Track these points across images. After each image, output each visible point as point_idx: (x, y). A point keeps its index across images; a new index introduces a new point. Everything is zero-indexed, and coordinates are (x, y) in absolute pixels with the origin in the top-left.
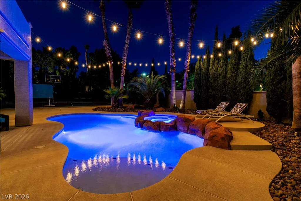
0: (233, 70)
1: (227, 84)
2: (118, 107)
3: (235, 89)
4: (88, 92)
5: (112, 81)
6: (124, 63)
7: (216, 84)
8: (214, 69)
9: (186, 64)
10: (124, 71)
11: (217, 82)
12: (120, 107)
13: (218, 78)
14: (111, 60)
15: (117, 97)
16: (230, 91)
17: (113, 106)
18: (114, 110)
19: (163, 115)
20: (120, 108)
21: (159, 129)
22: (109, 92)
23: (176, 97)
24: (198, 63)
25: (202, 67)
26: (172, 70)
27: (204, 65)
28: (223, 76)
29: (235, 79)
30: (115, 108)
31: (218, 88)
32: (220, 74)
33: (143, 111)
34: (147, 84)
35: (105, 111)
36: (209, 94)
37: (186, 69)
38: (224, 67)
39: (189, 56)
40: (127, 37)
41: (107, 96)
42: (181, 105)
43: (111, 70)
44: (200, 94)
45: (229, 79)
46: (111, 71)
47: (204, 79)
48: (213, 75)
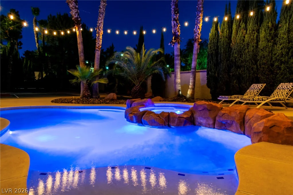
0: (268, 37)
1: (259, 58)
2: (91, 97)
3: (272, 65)
4: (38, 79)
5: (81, 57)
6: (99, 30)
7: (242, 59)
8: (239, 37)
9: (196, 31)
10: (100, 42)
11: (244, 55)
13: (245, 49)
14: (79, 25)
15: (90, 81)
16: (263, 68)
17: (84, 96)
18: (86, 102)
19: (166, 105)
20: (95, 98)
21: (167, 123)
22: (77, 74)
23: (181, 81)
24: (213, 30)
25: (220, 35)
26: (174, 40)
27: (223, 32)
28: (253, 46)
29: (272, 50)
30: (88, 98)
31: (245, 64)
32: (248, 44)
33: (134, 101)
34: (135, 62)
35: (72, 103)
36: (231, 74)
37: (197, 38)
38: (255, 33)
39: (201, 18)
41: (74, 81)
42: (189, 92)
43: (79, 40)
44: (216, 75)
45: (262, 51)
46: (80, 42)
47: (224, 53)
48: (237, 46)
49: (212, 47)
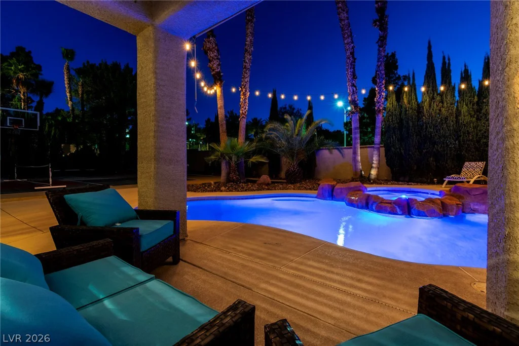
0: (472, 113)
8: (433, 109)
9: (379, 101)
11: (441, 130)
12: (242, 181)
16: (468, 145)
23: (362, 158)
29: (476, 126)
37: (381, 108)
38: (453, 107)
40: (248, 39)
41: (214, 159)
42: (374, 172)
45: (465, 126)
47: (412, 127)
48: (432, 120)
49: (394, 119)
